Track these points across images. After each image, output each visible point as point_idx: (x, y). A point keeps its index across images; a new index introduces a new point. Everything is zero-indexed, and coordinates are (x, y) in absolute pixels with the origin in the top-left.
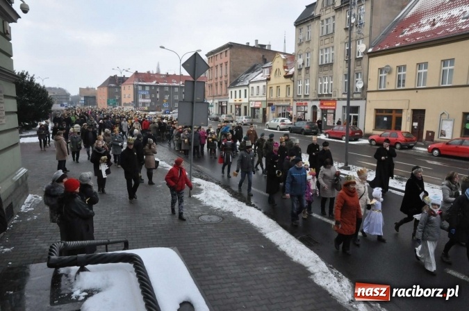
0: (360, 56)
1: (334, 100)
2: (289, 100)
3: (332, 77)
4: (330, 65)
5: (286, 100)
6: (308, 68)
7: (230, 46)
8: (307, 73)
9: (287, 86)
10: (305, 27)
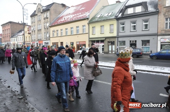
0: (48, 27)
1: (42, 41)
2: (30, 41)
3: (41, 33)
4: (41, 30)
5: (29, 42)
6: (35, 31)
7: (10, 22)
8: (35, 32)
9: (29, 37)
10: (33, 18)
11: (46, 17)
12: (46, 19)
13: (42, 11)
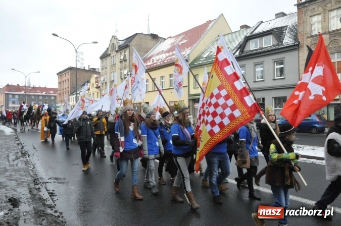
0: (126, 76)
6: (106, 83)
7: (70, 69)
8: (106, 85)
9: (98, 93)
10: (104, 60)
11: (124, 58)
12: (123, 62)
13: (117, 49)
